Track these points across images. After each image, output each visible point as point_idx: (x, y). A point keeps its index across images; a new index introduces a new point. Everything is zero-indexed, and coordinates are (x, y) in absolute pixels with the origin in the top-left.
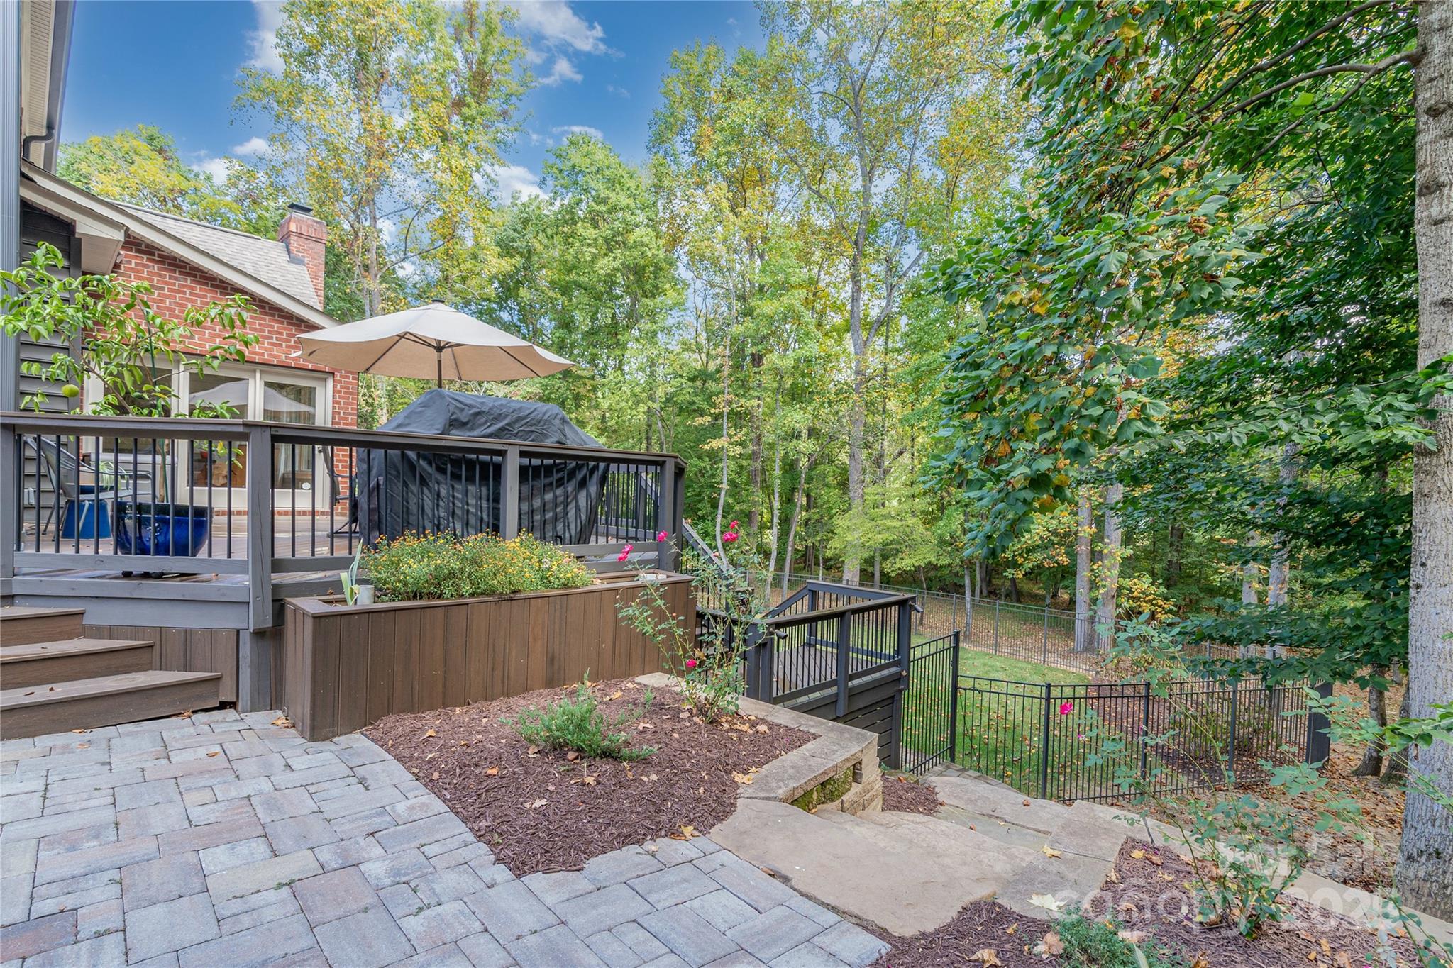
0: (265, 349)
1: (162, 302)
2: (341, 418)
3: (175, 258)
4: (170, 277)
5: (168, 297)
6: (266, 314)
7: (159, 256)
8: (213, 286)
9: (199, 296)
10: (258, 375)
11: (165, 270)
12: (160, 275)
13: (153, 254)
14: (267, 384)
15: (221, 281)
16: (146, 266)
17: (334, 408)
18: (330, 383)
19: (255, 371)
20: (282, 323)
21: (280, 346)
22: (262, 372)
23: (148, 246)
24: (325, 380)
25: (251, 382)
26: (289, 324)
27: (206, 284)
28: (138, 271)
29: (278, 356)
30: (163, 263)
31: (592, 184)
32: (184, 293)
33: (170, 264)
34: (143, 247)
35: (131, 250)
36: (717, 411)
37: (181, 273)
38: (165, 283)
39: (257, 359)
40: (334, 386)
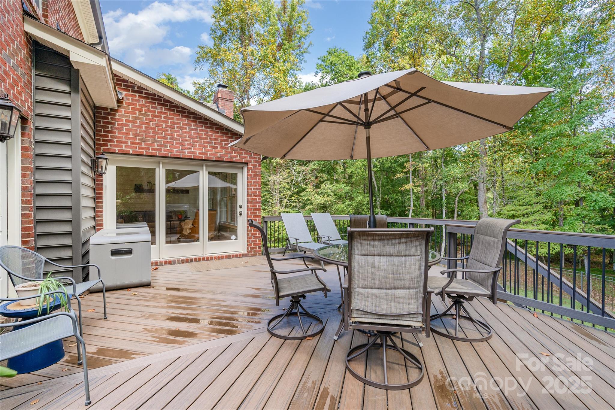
0: (208, 150)
1: (148, 124)
2: (252, 192)
3: (155, 95)
4: (152, 107)
5: (151, 120)
6: (208, 127)
7: (146, 94)
8: (177, 111)
9: (169, 118)
10: (204, 168)
11: (150, 103)
12: (146, 106)
13: (142, 93)
14: (210, 173)
15: (182, 108)
16: (138, 101)
17: (248, 186)
18: (245, 169)
19: (203, 166)
20: (217, 132)
21: (217, 148)
22: (207, 166)
23: (139, 87)
24: (242, 168)
25: (201, 172)
26: (221, 133)
27: (173, 111)
28: (133, 104)
29: (215, 155)
30: (148, 98)
31: (341, 69)
32: (161, 117)
33: (152, 99)
34: (136, 89)
35: (128, 90)
36: (407, 170)
37: (159, 104)
38: (150, 111)
39: (204, 157)
40: (248, 172)
